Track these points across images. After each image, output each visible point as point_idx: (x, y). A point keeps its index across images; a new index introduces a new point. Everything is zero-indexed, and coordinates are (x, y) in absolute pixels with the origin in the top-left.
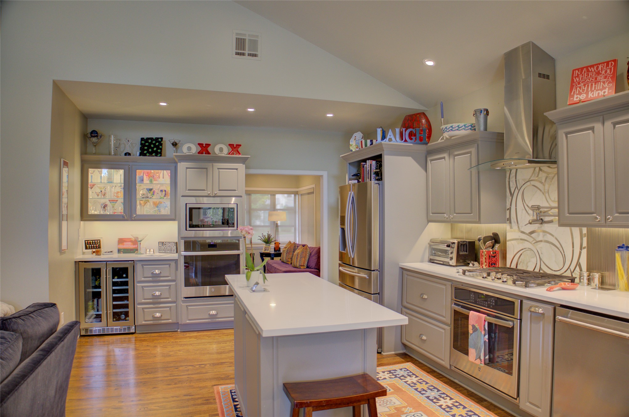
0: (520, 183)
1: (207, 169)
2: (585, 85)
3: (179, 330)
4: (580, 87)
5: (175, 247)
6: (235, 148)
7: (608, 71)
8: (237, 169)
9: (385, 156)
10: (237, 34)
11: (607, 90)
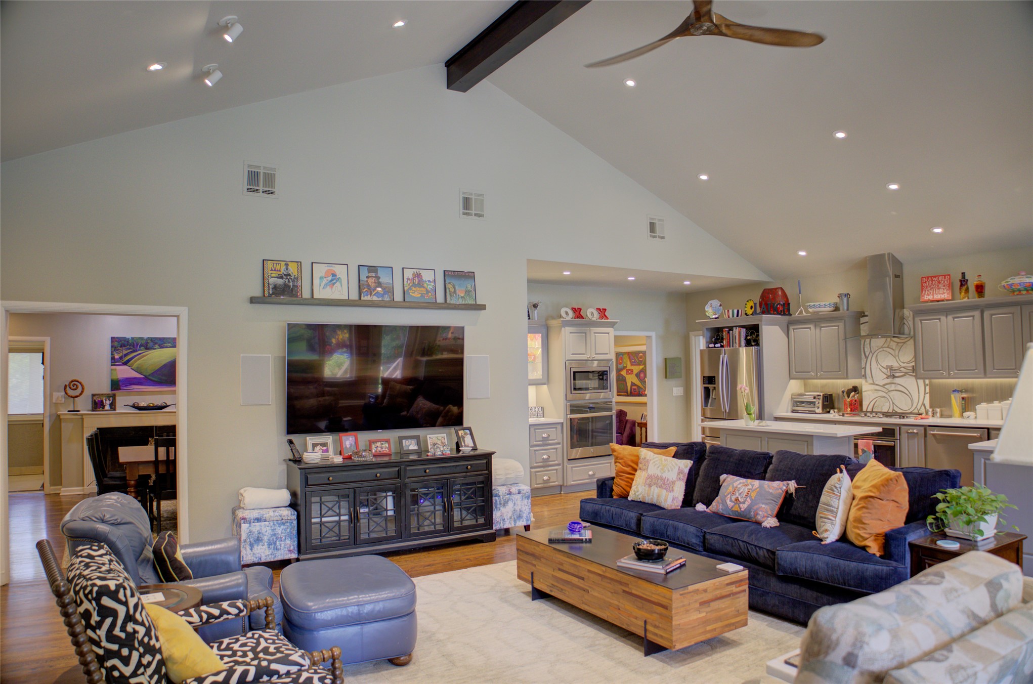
0: (874, 349)
1: (585, 333)
2: (931, 289)
3: (562, 492)
4: (928, 291)
5: (541, 412)
6: (602, 312)
7: (946, 282)
8: (608, 333)
9: (763, 327)
10: (650, 218)
11: (946, 294)
